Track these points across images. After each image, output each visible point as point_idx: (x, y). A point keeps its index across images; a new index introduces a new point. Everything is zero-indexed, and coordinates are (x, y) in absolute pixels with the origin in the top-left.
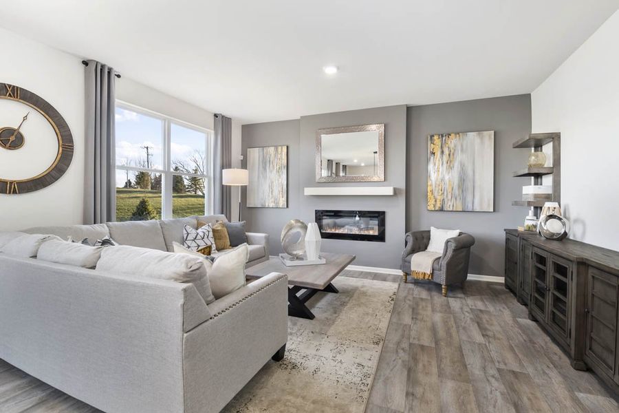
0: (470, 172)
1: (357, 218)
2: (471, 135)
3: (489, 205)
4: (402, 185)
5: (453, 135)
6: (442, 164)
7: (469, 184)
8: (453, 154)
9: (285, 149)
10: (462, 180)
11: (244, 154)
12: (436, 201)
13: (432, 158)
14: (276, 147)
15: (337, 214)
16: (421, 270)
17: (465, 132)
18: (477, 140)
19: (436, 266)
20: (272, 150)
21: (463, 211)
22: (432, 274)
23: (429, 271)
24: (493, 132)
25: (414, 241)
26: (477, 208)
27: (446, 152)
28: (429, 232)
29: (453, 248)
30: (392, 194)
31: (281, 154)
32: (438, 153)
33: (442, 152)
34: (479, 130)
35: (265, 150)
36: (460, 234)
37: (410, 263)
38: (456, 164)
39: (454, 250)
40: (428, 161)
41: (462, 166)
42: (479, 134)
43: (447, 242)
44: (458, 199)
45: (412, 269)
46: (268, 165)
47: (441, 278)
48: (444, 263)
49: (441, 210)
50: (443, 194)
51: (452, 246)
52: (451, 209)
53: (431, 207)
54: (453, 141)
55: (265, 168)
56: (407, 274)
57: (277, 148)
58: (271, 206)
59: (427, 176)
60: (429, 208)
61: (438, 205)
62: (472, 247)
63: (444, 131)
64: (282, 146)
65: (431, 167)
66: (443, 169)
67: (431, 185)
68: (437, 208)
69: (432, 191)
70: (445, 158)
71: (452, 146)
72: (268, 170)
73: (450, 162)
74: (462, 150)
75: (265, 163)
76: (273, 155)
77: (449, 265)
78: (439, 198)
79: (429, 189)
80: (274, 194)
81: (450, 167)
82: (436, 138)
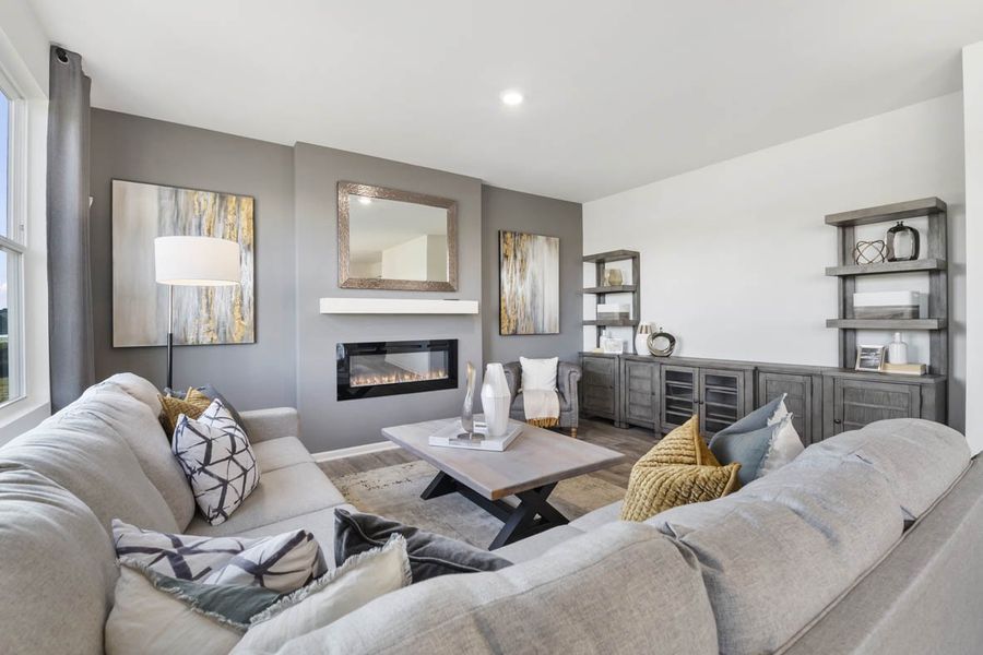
0: (540, 285)
2: (541, 239)
3: (556, 327)
5: (525, 236)
6: (515, 273)
7: (539, 300)
8: (526, 261)
9: (247, 205)
10: (534, 295)
12: (509, 322)
13: (505, 263)
14: (222, 196)
15: (379, 349)
16: (543, 416)
17: (536, 234)
18: (546, 248)
20: (206, 198)
21: (535, 334)
22: (562, 419)
24: (558, 239)
26: (547, 329)
27: (519, 256)
28: (519, 363)
29: (577, 379)
30: (476, 312)
31: (238, 214)
32: (511, 257)
33: (515, 256)
34: (548, 235)
37: (522, 409)
38: (528, 275)
40: (501, 266)
41: (534, 278)
42: (547, 239)
43: (570, 372)
44: (530, 318)
47: (573, 420)
48: (574, 400)
49: (515, 334)
50: (516, 312)
51: (577, 377)
52: (524, 332)
53: (505, 330)
54: (524, 244)
57: (223, 199)
58: (207, 341)
59: (500, 287)
60: (502, 332)
61: (512, 327)
63: (518, 230)
64: (239, 196)
65: (504, 275)
66: (516, 278)
67: (505, 300)
68: (511, 332)
69: (505, 308)
70: (518, 264)
71: (524, 250)
73: (523, 270)
74: (533, 256)
78: (512, 318)
79: (503, 305)
80: (215, 310)
81: (523, 277)
82: (508, 235)
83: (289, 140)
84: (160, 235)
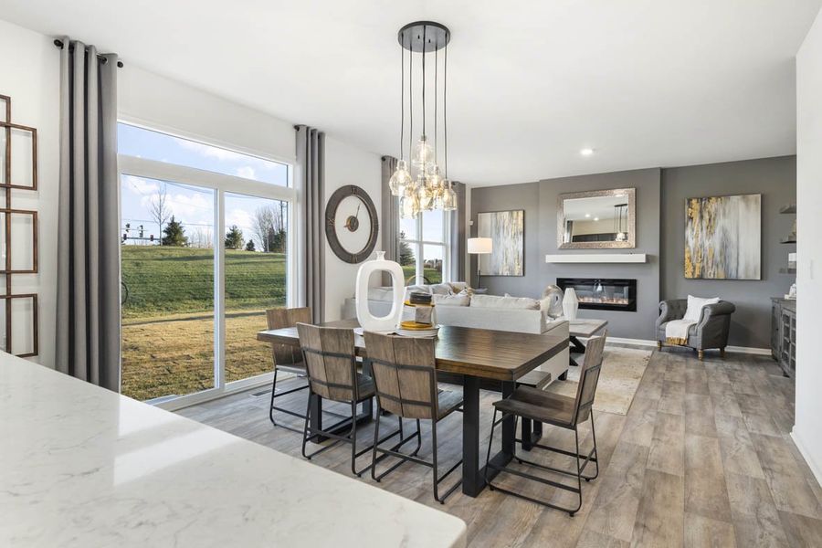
0: (733, 237)
1: (600, 288)
2: (735, 199)
3: (755, 273)
4: (655, 251)
5: (713, 199)
6: (702, 229)
7: (732, 251)
8: (714, 219)
9: (521, 214)
10: (724, 246)
11: (475, 219)
12: (694, 269)
13: (690, 223)
14: (511, 211)
16: (676, 336)
17: (728, 195)
18: (742, 205)
19: (692, 332)
20: (506, 214)
21: (725, 280)
22: (688, 339)
23: (684, 337)
24: (759, 195)
25: (669, 310)
26: (742, 276)
27: (706, 216)
28: (685, 300)
29: (710, 314)
30: (644, 261)
31: (517, 219)
32: (697, 219)
33: (702, 217)
34: (745, 194)
35: (498, 216)
36: (720, 302)
37: (664, 330)
38: (718, 230)
39: (711, 316)
40: (685, 226)
41: (725, 232)
42: (744, 198)
43: (704, 308)
44: (720, 266)
45: (667, 336)
46: (502, 230)
47: (697, 342)
48: (700, 329)
49: (701, 278)
50: (702, 261)
51: (709, 312)
52: (712, 277)
53: (689, 275)
54: (713, 205)
55: (498, 234)
56: (661, 343)
57: (512, 214)
58: (505, 274)
59: (684, 241)
60: (686, 276)
61: (697, 273)
62: (732, 314)
64: (518, 210)
65: (688, 232)
66: (703, 234)
67: (689, 252)
68: (696, 276)
69: (690, 258)
70: (705, 223)
71: (713, 210)
72: (501, 236)
73: (710, 227)
74: (724, 214)
75: (498, 229)
76: (507, 221)
77: (705, 329)
78: (698, 265)
79: (687, 256)
80: (508, 261)
81: (711, 233)
82: (694, 201)
83: (536, 179)
84: (472, 237)
